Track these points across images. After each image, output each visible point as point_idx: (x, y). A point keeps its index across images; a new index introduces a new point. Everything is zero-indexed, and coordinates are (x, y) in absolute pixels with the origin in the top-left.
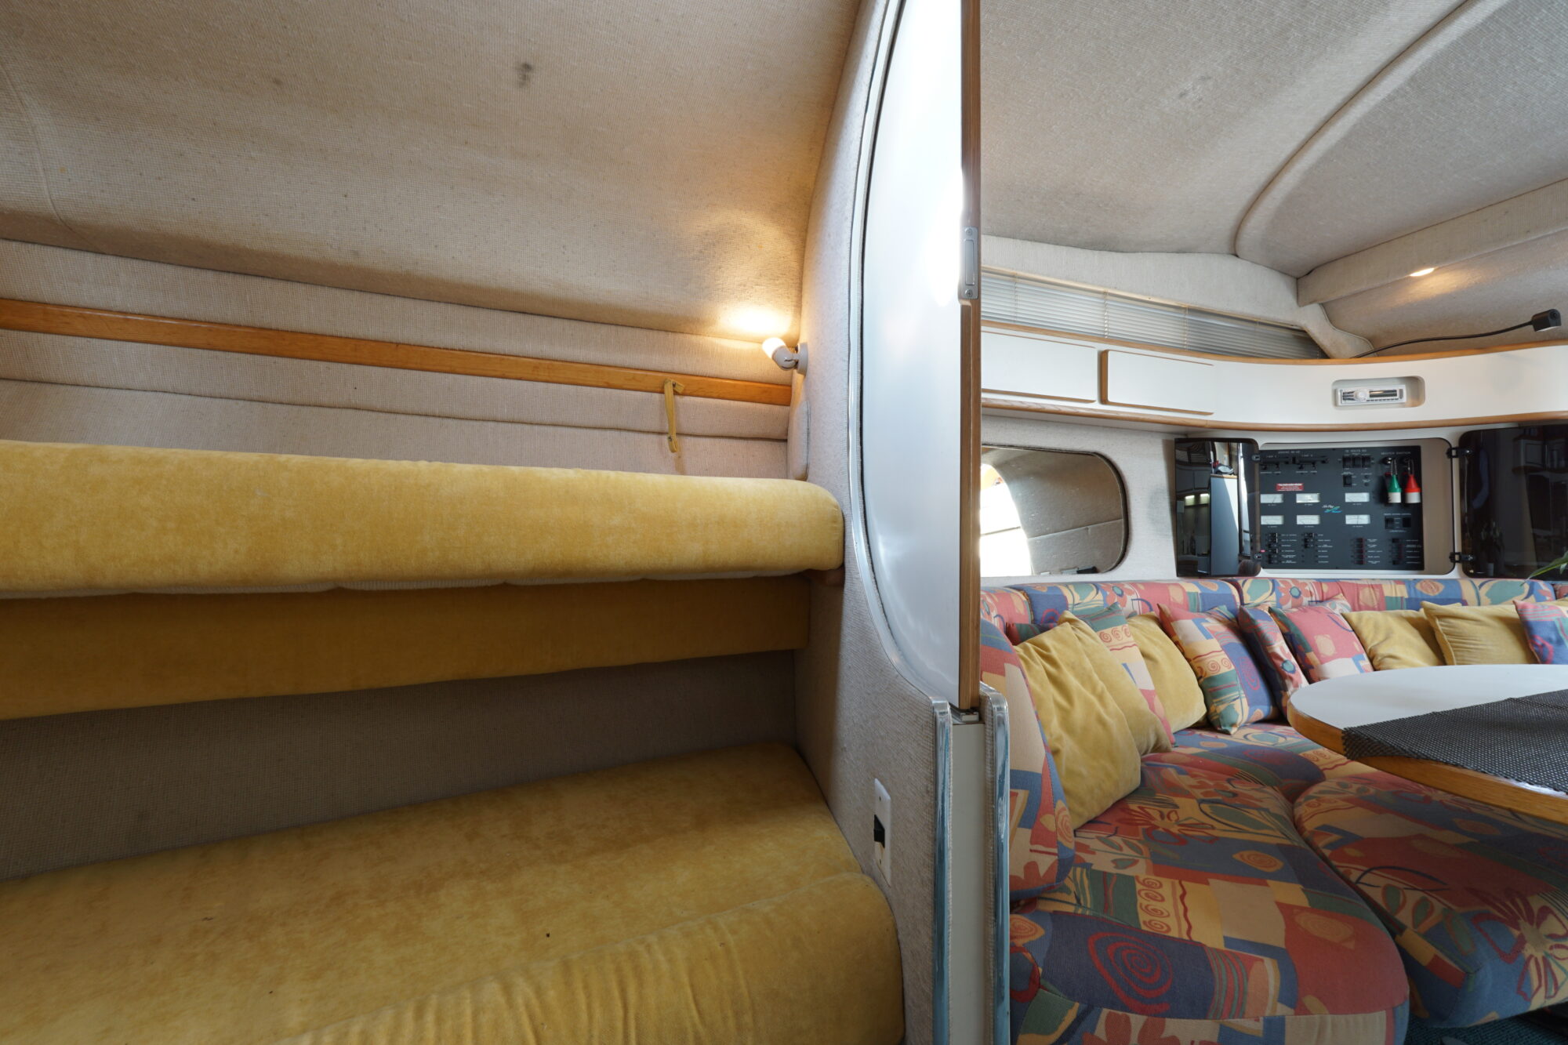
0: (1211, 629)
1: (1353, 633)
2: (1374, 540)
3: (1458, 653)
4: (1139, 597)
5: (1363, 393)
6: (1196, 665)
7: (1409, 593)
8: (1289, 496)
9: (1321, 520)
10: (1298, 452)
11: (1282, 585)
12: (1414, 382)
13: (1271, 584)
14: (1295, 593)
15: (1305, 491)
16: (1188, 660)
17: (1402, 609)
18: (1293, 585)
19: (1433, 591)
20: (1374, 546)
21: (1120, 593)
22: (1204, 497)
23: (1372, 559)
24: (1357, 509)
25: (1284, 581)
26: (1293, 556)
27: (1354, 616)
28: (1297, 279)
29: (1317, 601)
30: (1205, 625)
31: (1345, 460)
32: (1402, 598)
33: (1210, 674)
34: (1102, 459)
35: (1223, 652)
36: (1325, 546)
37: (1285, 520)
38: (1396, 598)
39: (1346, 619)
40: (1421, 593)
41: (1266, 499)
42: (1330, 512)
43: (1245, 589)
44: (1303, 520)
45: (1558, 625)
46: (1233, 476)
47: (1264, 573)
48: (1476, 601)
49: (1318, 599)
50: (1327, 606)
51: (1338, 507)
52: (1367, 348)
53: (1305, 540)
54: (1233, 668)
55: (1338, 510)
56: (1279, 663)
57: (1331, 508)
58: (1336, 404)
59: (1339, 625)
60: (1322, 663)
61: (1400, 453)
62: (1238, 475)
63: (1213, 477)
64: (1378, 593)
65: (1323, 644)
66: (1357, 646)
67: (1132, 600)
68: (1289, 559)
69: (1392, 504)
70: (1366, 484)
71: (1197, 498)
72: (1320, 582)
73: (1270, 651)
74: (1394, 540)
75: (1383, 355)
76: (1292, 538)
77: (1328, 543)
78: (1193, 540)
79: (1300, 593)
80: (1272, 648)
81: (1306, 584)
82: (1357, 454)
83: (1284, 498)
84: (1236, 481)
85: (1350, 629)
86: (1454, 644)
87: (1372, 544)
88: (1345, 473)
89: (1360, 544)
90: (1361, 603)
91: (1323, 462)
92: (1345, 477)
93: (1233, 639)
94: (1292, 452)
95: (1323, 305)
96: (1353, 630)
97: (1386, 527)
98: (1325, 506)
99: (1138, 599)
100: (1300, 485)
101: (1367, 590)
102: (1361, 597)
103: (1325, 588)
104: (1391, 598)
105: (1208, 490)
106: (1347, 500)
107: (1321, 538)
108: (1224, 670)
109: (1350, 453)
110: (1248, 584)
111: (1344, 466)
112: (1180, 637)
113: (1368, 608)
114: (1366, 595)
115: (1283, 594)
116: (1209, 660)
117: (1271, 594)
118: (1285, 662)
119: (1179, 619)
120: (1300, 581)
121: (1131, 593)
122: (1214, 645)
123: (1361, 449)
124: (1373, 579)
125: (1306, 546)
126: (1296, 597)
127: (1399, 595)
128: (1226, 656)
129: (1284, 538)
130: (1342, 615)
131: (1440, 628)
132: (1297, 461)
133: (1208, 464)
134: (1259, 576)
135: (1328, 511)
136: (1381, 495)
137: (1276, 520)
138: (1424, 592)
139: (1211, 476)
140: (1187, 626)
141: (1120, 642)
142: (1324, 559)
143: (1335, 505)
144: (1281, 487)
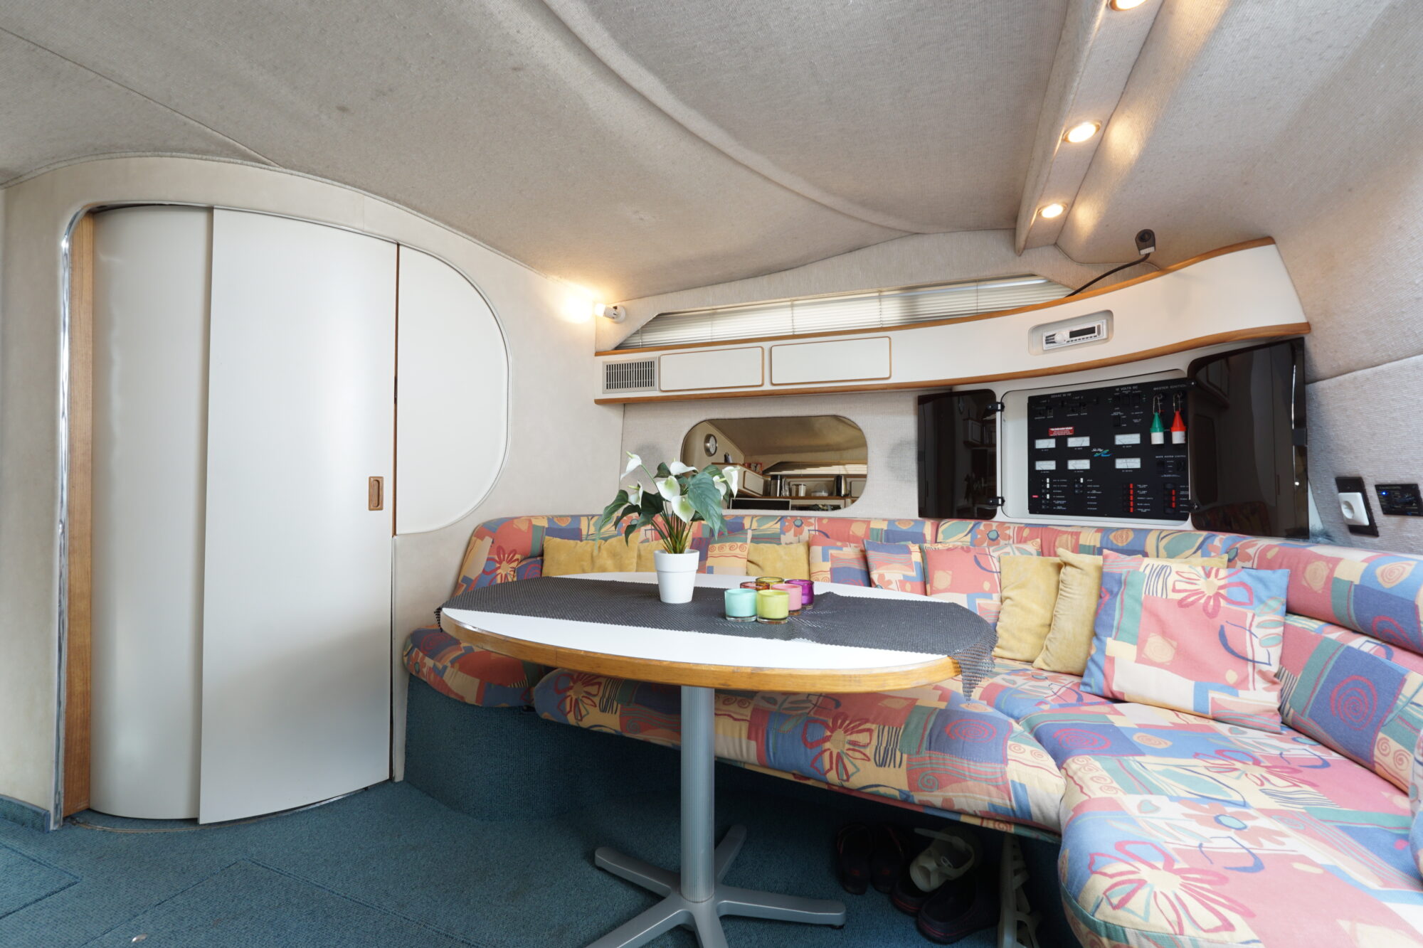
2: (1144, 486)
4: (817, 529)
5: (1063, 333)
7: (1101, 542)
8: (1061, 440)
9: (1091, 464)
10: (1070, 395)
13: (971, 526)
14: (992, 535)
15: (1076, 434)
18: (994, 528)
19: (1122, 542)
23: (1142, 507)
24: (1127, 452)
26: (1064, 502)
28: (1013, 230)
31: (1116, 398)
32: (1094, 546)
36: (1094, 492)
37: (1066, 465)
38: (1089, 546)
40: (1112, 542)
41: (1042, 444)
42: (1101, 456)
43: (940, 529)
44: (1073, 465)
45: (1123, 578)
48: (1155, 554)
51: (1108, 450)
53: (1074, 486)
55: (1108, 453)
57: (1101, 452)
58: (1044, 348)
59: (981, 566)
61: (1175, 387)
64: (1074, 541)
67: (809, 531)
68: (1059, 505)
69: (1160, 445)
70: (1136, 424)
76: (1065, 483)
77: (1097, 489)
82: (1127, 392)
83: (1057, 443)
85: (995, 569)
87: (1141, 489)
88: (1113, 415)
89: (1128, 490)
91: (1094, 403)
92: (1115, 419)
94: (1064, 395)
95: (1057, 246)
96: (1001, 572)
97: (1158, 471)
98: (1094, 450)
100: (1071, 428)
103: (1026, 532)
104: (1084, 546)
106: (1118, 442)
107: (1090, 483)
109: (1120, 391)
110: (947, 525)
111: (1115, 406)
112: (810, 559)
115: (979, 536)
117: (966, 535)
121: (810, 525)
123: (1132, 385)
126: (992, 540)
127: (1092, 544)
129: (1055, 483)
131: (1061, 575)
132: (1068, 403)
135: (1097, 455)
137: (1050, 465)
138: (1115, 542)
142: (1092, 506)
143: (1104, 449)
144: (1053, 432)
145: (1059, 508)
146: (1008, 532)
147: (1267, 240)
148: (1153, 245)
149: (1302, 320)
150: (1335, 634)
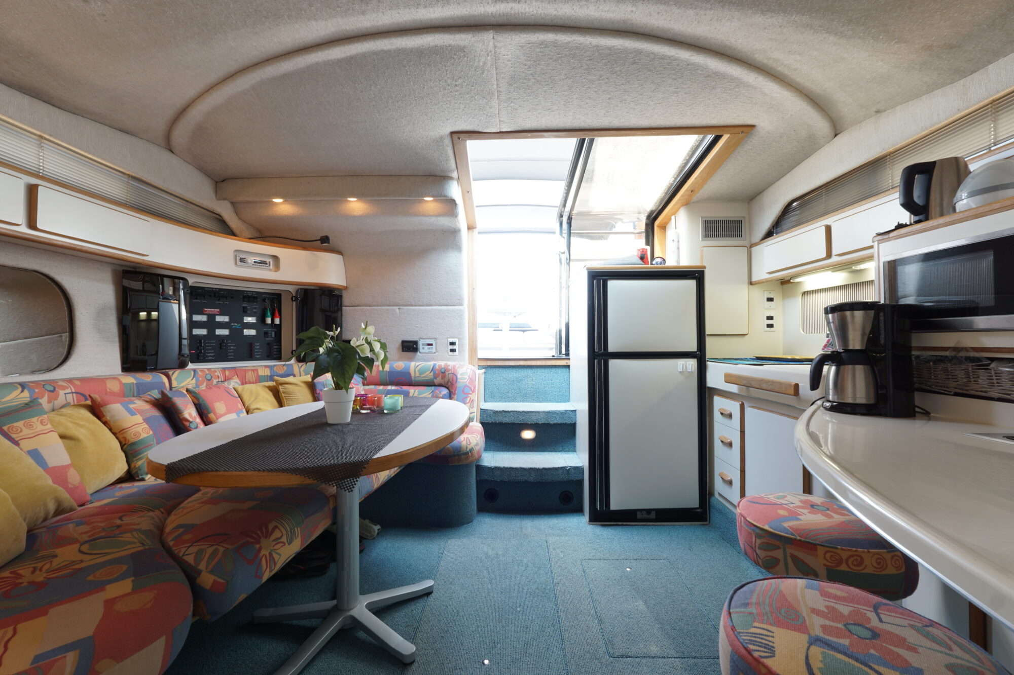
0: (136, 408)
1: (239, 399)
2: (258, 344)
3: (288, 402)
4: (74, 391)
5: (251, 260)
6: (120, 437)
7: (271, 373)
8: (211, 317)
9: (230, 332)
10: (217, 290)
11: (200, 373)
12: (276, 258)
13: (192, 373)
14: (209, 377)
15: (221, 314)
16: (114, 434)
17: (267, 381)
18: (208, 373)
19: (282, 371)
20: (258, 347)
21: (52, 389)
22: (154, 314)
23: (256, 355)
24: (249, 326)
25: (202, 370)
26: (213, 354)
27: (240, 388)
28: (217, 182)
29: (222, 381)
30: (131, 406)
31: (244, 297)
32: (267, 375)
33: (132, 440)
34: (45, 278)
35: (145, 423)
36: (232, 348)
37: (208, 332)
38: (265, 376)
39: (236, 391)
40: (277, 373)
41: (197, 318)
42: (235, 328)
43: (173, 378)
44: (219, 332)
46: (175, 301)
47: (191, 366)
48: (299, 374)
49: (223, 380)
50: (226, 384)
51: (240, 325)
52: (257, 235)
53: (221, 344)
54: (151, 433)
55: (240, 326)
56: (187, 424)
57: (236, 325)
58: (236, 263)
59: (231, 395)
60: (217, 419)
61: (272, 296)
62: (179, 301)
63: (161, 301)
64: (256, 374)
65: (219, 407)
66: (240, 405)
67: (65, 394)
68: (210, 356)
69: (267, 324)
70: (255, 312)
71: (149, 315)
72: (224, 369)
73: (181, 417)
74: (268, 344)
75: (264, 241)
76: (213, 343)
77: (234, 346)
78: (144, 345)
79: (212, 377)
80: (183, 415)
81: (216, 372)
82: (250, 295)
83: (208, 318)
84: (177, 305)
85: (237, 396)
86: (286, 398)
87: (257, 346)
88: (244, 305)
89: (251, 346)
90: (247, 380)
91: (232, 298)
92: (244, 308)
93: (156, 413)
94: (214, 289)
95: (233, 203)
96: (239, 397)
97: (265, 337)
98: (232, 324)
99: (72, 393)
100: (218, 310)
101: (250, 372)
102: (247, 377)
103: (227, 373)
104: (262, 376)
105: (157, 310)
106: (244, 321)
107: (230, 343)
108: (144, 435)
109: (247, 293)
110: (176, 374)
111: (244, 301)
112: (108, 418)
113: (250, 383)
114: (250, 376)
115: (200, 379)
116: (131, 431)
117: (192, 379)
118: (191, 422)
119: (108, 404)
120: (213, 370)
121: (64, 388)
122: (138, 419)
123: (253, 292)
124: (254, 366)
125: (221, 348)
126: (209, 380)
127: (266, 374)
128: (146, 426)
129: (207, 343)
130: (234, 388)
131: (281, 390)
132: (217, 295)
133: (157, 292)
134: (187, 368)
135: (234, 327)
136: (262, 319)
137: (203, 332)
138: (278, 371)
139: (159, 301)
140: (116, 410)
141: (31, 432)
142: (231, 356)
143: (238, 323)
144: (206, 311)
145: (209, 358)
146: (216, 374)
147: (340, 253)
148: (329, 243)
149: (344, 284)
150: (381, 387)
